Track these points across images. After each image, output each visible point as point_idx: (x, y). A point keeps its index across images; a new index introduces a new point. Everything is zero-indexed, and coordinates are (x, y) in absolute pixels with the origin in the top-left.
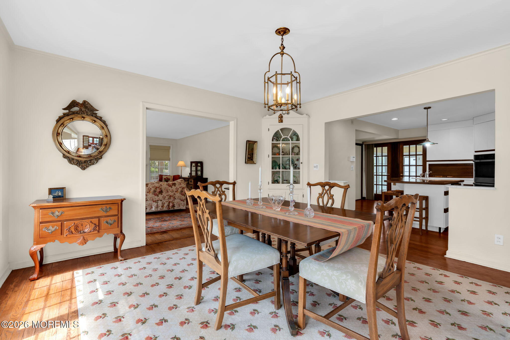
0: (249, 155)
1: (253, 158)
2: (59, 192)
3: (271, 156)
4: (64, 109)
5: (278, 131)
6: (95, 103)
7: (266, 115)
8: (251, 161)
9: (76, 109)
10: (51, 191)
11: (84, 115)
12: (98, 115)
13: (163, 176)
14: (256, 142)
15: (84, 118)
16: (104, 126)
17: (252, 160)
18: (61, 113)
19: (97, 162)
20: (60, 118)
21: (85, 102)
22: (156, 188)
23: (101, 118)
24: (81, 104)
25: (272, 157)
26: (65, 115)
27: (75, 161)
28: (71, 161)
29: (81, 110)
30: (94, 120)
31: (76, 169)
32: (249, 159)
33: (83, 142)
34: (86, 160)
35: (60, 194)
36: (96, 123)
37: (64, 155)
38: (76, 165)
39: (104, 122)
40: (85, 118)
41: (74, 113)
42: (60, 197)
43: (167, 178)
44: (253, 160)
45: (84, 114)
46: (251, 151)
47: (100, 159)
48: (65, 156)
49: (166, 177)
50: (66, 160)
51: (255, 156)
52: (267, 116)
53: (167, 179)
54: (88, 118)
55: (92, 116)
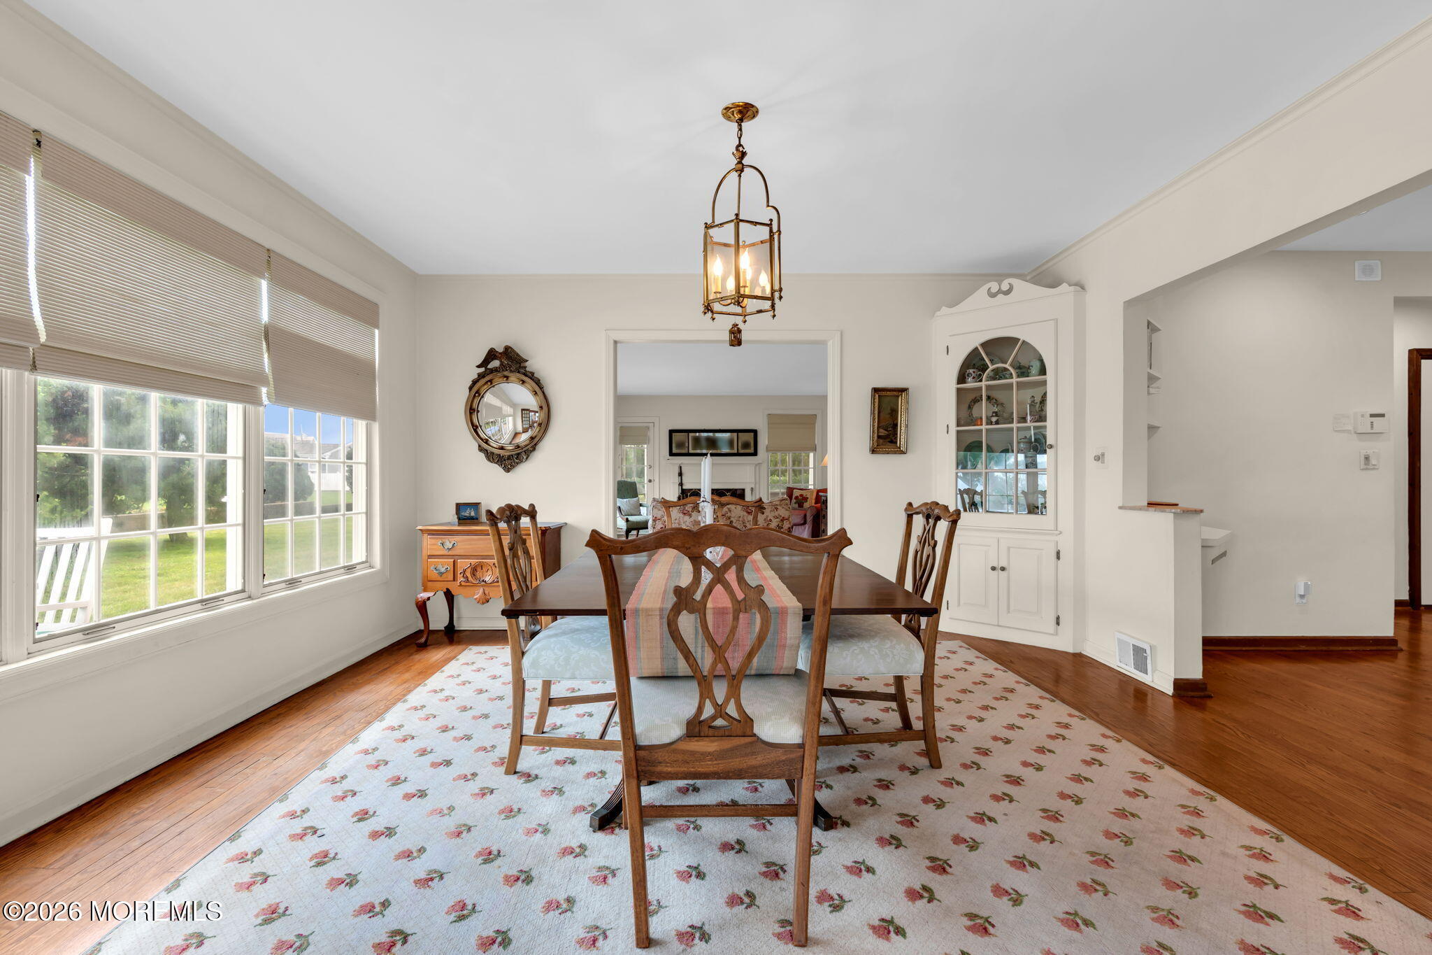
0: (881, 430)
1: (896, 438)
2: (471, 509)
3: (953, 428)
4: (478, 367)
5: (976, 349)
6: (523, 349)
7: (941, 307)
8: (891, 447)
9: (495, 364)
10: (459, 507)
11: (506, 373)
12: (527, 369)
13: (794, 491)
14: (903, 390)
15: (507, 377)
16: (537, 389)
17: (894, 442)
18: (474, 373)
19: (527, 458)
20: (475, 382)
21: (507, 348)
22: (782, 521)
23: (533, 374)
24: (500, 353)
25: (958, 432)
26: (481, 376)
27: (495, 457)
28: (490, 456)
29: (502, 364)
30: (522, 380)
31: (496, 469)
32: (881, 441)
33: (522, 422)
34: (511, 453)
35: (473, 514)
36: (526, 385)
37: (479, 446)
38: (496, 463)
39: (538, 382)
40: (510, 379)
41: (492, 371)
42: (472, 518)
43: (801, 495)
44: (896, 443)
45: (507, 370)
46: (888, 416)
47: (531, 451)
48: (481, 449)
49: (801, 492)
50: (482, 455)
51: (902, 430)
52: (945, 310)
53: (802, 499)
54: (513, 377)
55: (519, 372)
